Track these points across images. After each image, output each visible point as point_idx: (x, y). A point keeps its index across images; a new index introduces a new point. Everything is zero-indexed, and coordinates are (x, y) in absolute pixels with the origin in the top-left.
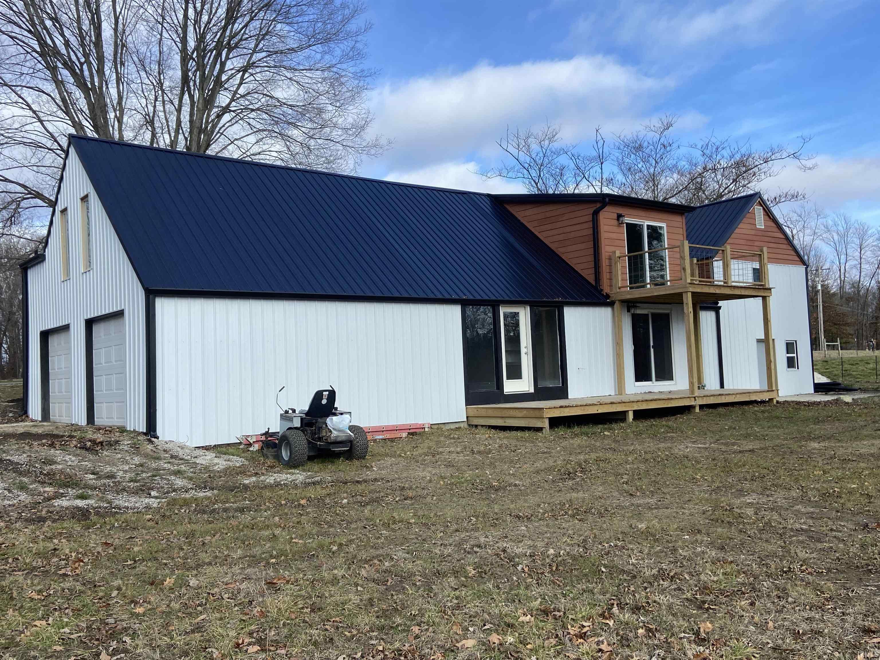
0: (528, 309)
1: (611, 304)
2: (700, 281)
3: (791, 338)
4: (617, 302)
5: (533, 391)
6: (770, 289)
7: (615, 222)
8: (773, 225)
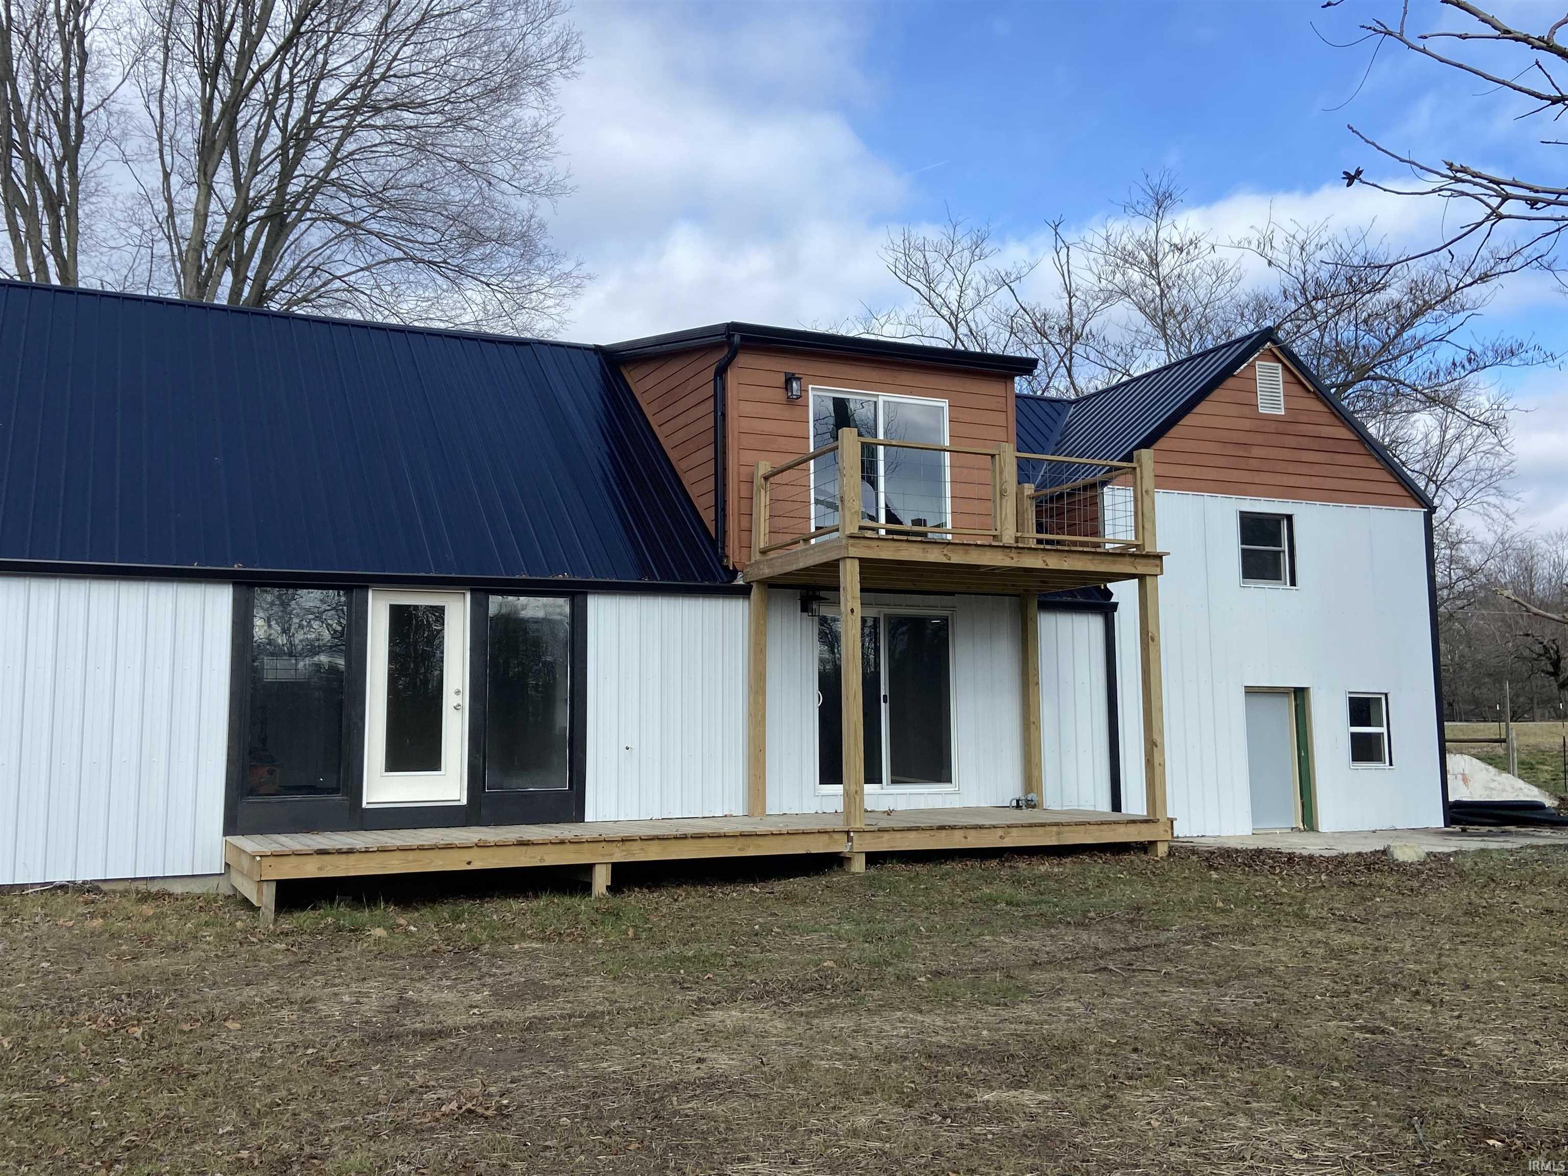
0: (468, 596)
1: (744, 592)
2: (1039, 541)
3: (1366, 687)
4: (755, 585)
5: (464, 802)
6: (1159, 557)
7: (780, 395)
8: (1316, 405)
